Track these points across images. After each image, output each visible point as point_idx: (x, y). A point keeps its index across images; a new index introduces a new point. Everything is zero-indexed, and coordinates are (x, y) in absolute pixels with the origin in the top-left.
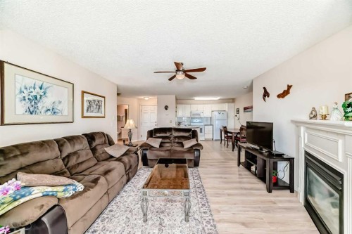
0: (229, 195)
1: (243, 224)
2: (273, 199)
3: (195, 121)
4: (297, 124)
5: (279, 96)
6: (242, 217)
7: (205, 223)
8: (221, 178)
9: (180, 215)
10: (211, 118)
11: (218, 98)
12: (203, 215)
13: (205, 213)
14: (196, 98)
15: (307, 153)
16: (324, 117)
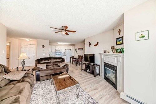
0: (85, 82)
1: (95, 90)
2: (97, 79)
3: (57, 54)
4: (101, 54)
5: (95, 45)
6: (93, 88)
7: (85, 95)
8: (79, 77)
9: (74, 97)
10: (65, 52)
11: (68, 44)
12: (82, 93)
13: (82, 92)
14: (59, 43)
15: (104, 63)
16: (108, 52)
